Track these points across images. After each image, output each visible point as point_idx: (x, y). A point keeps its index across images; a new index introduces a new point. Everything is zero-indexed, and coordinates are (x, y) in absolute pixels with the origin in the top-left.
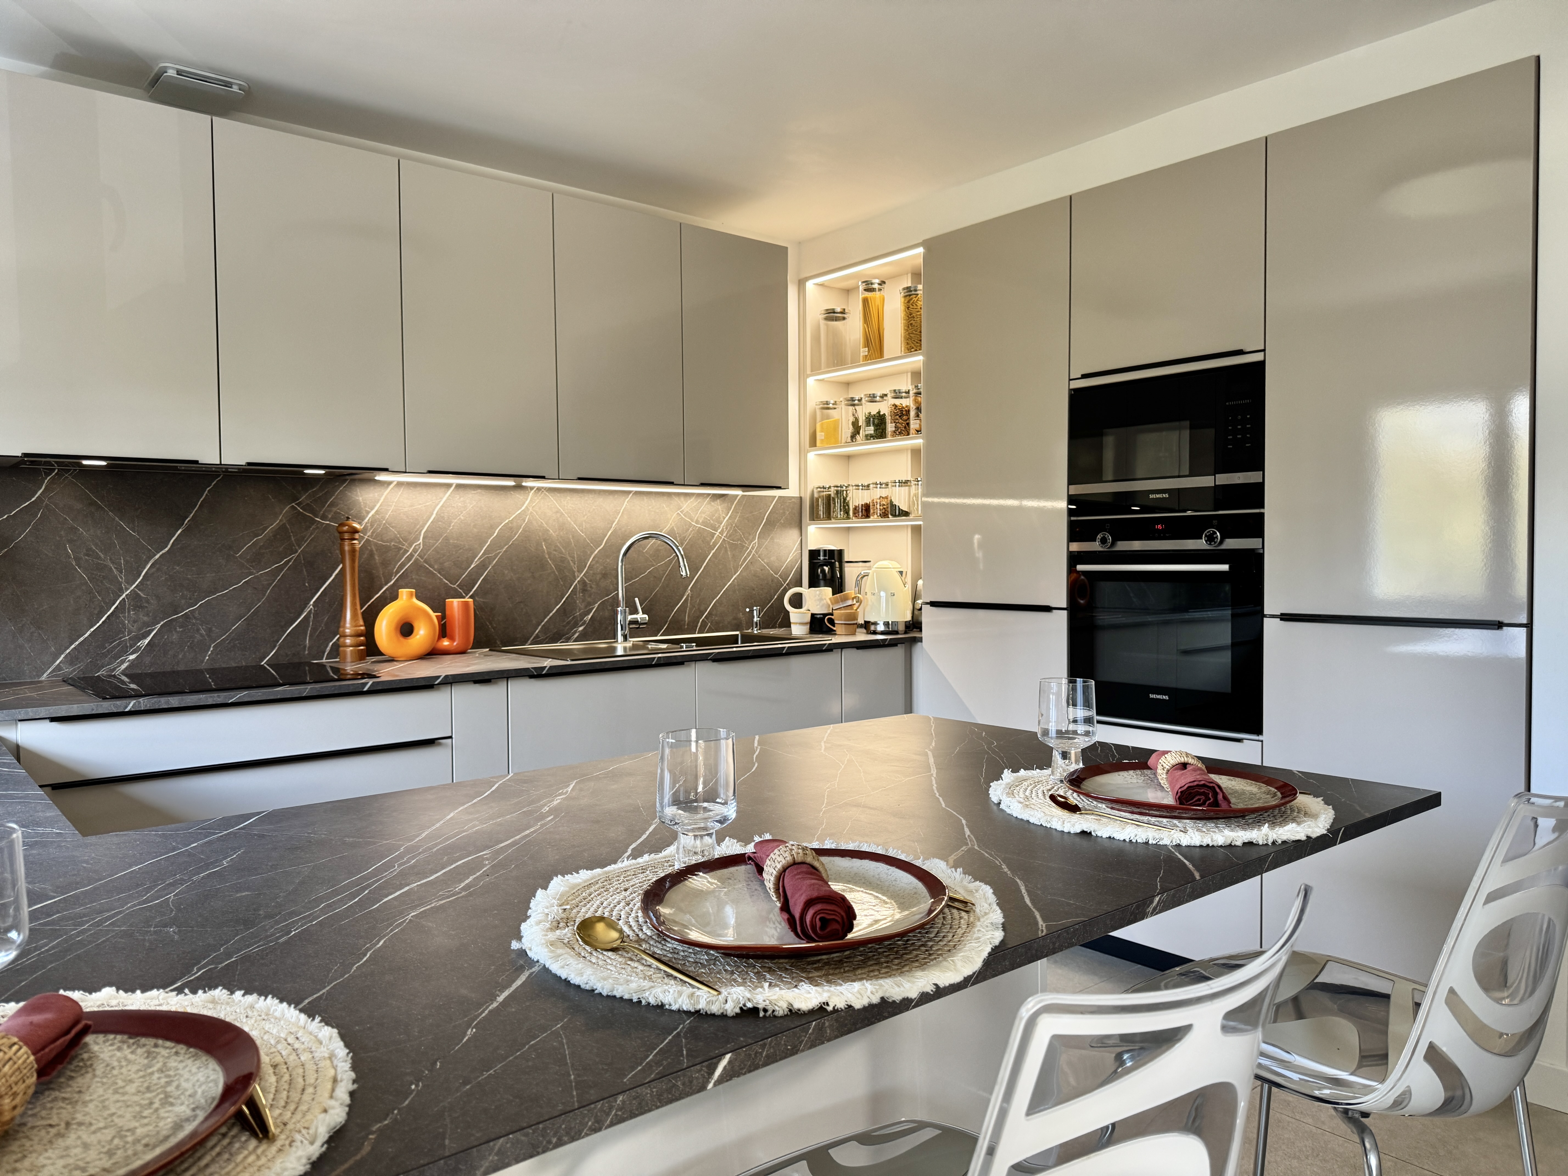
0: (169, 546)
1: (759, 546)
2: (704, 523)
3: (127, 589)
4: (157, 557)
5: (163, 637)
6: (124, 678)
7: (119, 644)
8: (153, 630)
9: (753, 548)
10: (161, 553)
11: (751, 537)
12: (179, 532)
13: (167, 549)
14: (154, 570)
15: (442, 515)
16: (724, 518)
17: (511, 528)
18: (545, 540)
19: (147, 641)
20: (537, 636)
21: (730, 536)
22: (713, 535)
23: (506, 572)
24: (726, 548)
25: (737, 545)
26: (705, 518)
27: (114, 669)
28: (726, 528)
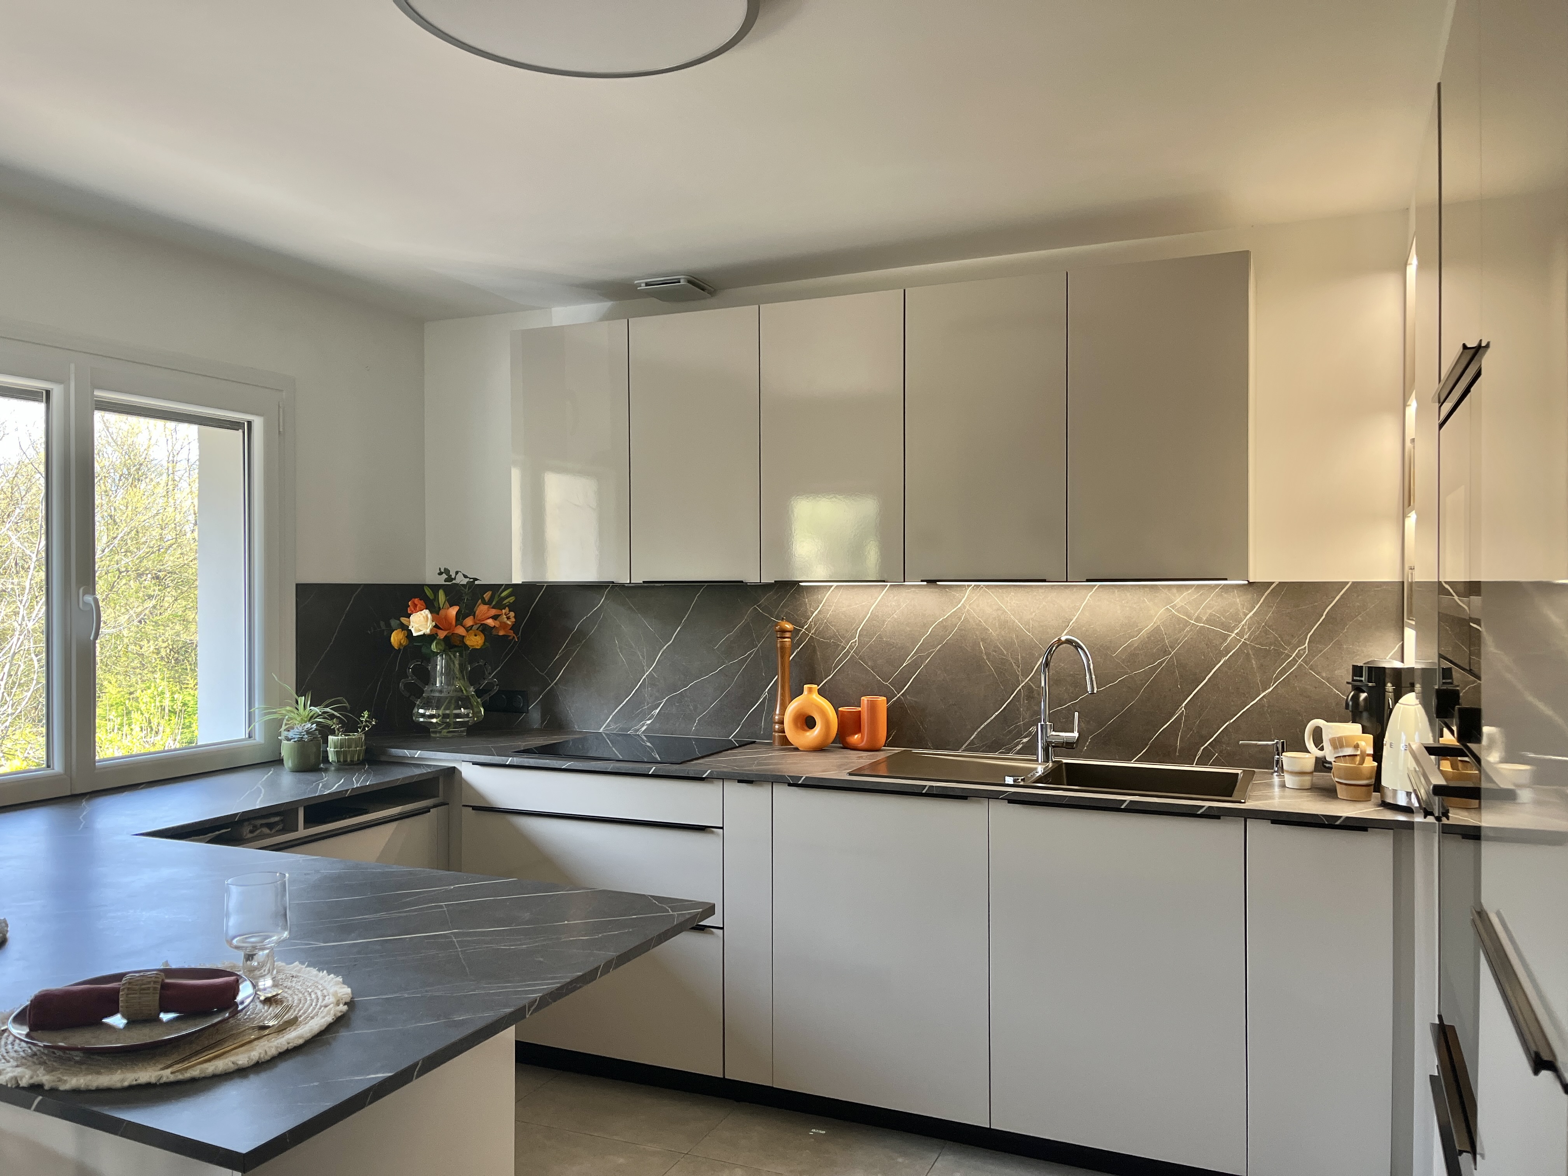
0: (672, 640)
1: (1312, 652)
2: (1208, 621)
3: (647, 671)
4: (665, 647)
5: (667, 709)
6: (643, 737)
7: (641, 712)
8: (661, 703)
9: (1299, 656)
10: (667, 645)
11: (1295, 641)
12: (679, 629)
13: (671, 642)
14: (663, 657)
15: (877, 613)
16: (1246, 615)
17: (945, 627)
18: (983, 640)
19: (657, 711)
20: (972, 742)
21: (1256, 638)
22: (1225, 637)
23: (939, 672)
24: (1248, 654)
25: (1269, 651)
26: (1211, 615)
27: (638, 730)
28: (1249, 629)
